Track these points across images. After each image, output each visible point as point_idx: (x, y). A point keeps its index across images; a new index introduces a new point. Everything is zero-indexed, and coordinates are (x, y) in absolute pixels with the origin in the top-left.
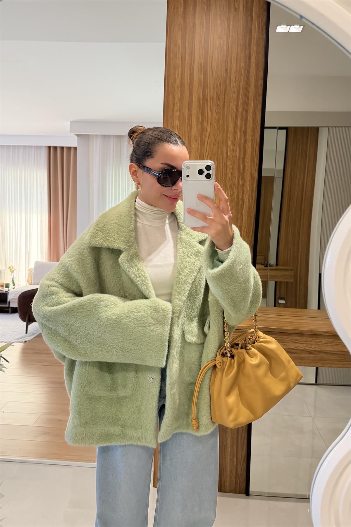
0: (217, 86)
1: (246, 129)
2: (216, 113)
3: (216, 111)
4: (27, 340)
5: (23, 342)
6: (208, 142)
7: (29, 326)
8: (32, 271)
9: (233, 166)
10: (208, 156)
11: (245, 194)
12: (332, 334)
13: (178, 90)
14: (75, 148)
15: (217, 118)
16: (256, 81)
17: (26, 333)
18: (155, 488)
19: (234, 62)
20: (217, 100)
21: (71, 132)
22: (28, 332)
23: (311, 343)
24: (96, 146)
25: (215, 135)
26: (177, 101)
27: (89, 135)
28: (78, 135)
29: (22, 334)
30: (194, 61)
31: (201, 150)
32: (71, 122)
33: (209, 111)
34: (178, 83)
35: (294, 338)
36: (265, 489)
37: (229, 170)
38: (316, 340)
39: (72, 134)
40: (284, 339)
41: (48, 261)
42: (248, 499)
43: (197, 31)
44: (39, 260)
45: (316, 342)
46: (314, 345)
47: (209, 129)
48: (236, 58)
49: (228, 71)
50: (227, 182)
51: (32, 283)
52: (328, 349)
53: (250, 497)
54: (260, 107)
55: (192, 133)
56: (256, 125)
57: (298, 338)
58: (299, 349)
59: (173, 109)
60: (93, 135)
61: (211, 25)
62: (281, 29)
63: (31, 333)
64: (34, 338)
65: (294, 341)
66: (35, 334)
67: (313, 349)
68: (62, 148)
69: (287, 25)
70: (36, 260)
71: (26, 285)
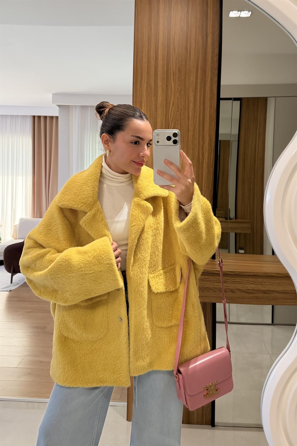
0: (179, 62)
1: (204, 98)
2: (179, 85)
3: (179, 83)
4: (12, 289)
5: (9, 291)
6: (172, 110)
7: (14, 277)
8: (17, 227)
9: (194, 129)
10: (172, 121)
11: (204, 153)
12: (284, 275)
13: (145, 66)
14: (57, 117)
15: (179, 89)
16: (212, 58)
17: (11, 283)
18: (129, 421)
19: (193, 41)
20: (179, 74)
21: (53, 102)
22: (13, 282)
23: (266, 284)
24: (75, 116)
25: (178, 103)
26: (145, 74)
27: (69, 106)
28: (59, 106)
29: (8, 284)
30: (159, 40)
31: (166, 116)
32: (53, 94)
33: (172, 83)
34: (145, 60)
35: (251, 279)
36: (230, 420)
37: (191, 133)
38: (269, 281)
39: (54, 105)
40: (242, 281)
41: (32, 218)
42: (214, 429)
43: (161, 15)
44: (24, 217)
45: (270, 282)
46: (268, 286)
47: (172, 99)
48: (195, 38)
49: (188, 49)
50: (189, 143)
51: (17, 238)
52: (280, 289)
53: (216, 427)
54: (216, 79)
55: (158, 102)
56: (213, 95)
57: (254, 280)
58: (255, 289)
59: (141, 82)
60: (72, 106)
61: (173, 10)
62: (233, 14)
63: (15, 283)
64: (19, 287)
65: (250, 282)
66: (19, 284)
67: (268, 289)
68: (45, 117)
69: (238, 11)
70: (21, 217)
71: (12, 239)
